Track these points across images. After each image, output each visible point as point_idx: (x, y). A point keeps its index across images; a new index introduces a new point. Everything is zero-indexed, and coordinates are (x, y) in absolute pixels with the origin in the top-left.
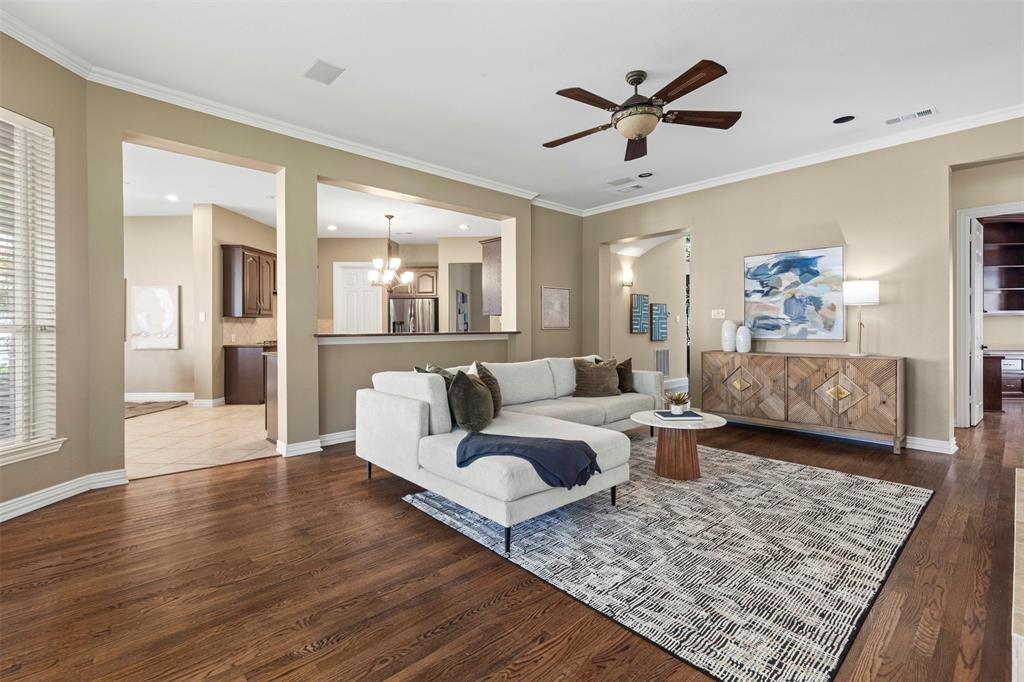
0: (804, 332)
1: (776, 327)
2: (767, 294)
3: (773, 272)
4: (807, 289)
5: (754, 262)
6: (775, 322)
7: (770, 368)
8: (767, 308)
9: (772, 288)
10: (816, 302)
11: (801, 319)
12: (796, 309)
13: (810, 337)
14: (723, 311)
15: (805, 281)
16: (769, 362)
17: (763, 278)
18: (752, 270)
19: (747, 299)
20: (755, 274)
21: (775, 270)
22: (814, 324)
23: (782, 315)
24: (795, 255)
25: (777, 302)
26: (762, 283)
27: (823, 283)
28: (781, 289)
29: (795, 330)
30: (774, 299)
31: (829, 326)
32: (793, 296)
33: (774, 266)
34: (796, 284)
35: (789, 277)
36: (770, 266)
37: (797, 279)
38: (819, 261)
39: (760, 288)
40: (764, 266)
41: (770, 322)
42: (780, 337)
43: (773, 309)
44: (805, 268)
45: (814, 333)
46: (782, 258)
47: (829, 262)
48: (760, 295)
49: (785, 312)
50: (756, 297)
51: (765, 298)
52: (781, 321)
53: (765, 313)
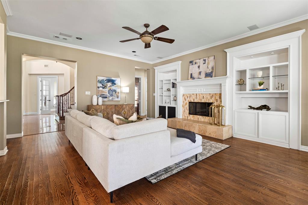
0: (113, 99)
1: (106, 97)
2: (104, 88)
3: (105, 82)
4: (113, 88)
5: (100, 78)
6: (106, 96)
7: (111, 108)
8: (104, 92)
9: (105, 86)
10: (115, 91)
11: (112, 95)
12: (111, 93)
13: (114, 100)
14: (90, 92)
15: (113, 86)
16: (111, 107)
17: (102, 83)
18: (100, 81)
19: (98, 89)
20: (100, 82)
21: (106, 81)
22: (115, 97)
23: (108, 94)
24: (111, 78)
25: (106, 90)
26: (102, 85)
27: (116, 86)
28: (107, 87)
29: (111, 98)
30: (105, 90)
31: (118, 97)
32: (110, 89)
33: (106, 80)
34: (111, 86)
35: (109, 84)
36: (105, 80)
37: (111, 85)
38: (116, 81)
39: (102, 86)
40: (103, 80)
41: (105, 96)
42: (107, 100)
43: (105, 92)
44: (113, 82)
45: (115, 99)
46: (108, 79)
47: (118, 81)
48: (102, 88)
49: (109, 93)
50: (101, 89)
51: (103, 89)
52: (107, 96)
53: (103, 93)
